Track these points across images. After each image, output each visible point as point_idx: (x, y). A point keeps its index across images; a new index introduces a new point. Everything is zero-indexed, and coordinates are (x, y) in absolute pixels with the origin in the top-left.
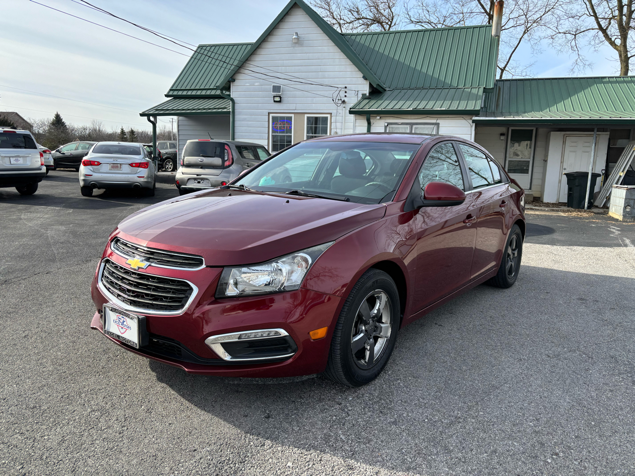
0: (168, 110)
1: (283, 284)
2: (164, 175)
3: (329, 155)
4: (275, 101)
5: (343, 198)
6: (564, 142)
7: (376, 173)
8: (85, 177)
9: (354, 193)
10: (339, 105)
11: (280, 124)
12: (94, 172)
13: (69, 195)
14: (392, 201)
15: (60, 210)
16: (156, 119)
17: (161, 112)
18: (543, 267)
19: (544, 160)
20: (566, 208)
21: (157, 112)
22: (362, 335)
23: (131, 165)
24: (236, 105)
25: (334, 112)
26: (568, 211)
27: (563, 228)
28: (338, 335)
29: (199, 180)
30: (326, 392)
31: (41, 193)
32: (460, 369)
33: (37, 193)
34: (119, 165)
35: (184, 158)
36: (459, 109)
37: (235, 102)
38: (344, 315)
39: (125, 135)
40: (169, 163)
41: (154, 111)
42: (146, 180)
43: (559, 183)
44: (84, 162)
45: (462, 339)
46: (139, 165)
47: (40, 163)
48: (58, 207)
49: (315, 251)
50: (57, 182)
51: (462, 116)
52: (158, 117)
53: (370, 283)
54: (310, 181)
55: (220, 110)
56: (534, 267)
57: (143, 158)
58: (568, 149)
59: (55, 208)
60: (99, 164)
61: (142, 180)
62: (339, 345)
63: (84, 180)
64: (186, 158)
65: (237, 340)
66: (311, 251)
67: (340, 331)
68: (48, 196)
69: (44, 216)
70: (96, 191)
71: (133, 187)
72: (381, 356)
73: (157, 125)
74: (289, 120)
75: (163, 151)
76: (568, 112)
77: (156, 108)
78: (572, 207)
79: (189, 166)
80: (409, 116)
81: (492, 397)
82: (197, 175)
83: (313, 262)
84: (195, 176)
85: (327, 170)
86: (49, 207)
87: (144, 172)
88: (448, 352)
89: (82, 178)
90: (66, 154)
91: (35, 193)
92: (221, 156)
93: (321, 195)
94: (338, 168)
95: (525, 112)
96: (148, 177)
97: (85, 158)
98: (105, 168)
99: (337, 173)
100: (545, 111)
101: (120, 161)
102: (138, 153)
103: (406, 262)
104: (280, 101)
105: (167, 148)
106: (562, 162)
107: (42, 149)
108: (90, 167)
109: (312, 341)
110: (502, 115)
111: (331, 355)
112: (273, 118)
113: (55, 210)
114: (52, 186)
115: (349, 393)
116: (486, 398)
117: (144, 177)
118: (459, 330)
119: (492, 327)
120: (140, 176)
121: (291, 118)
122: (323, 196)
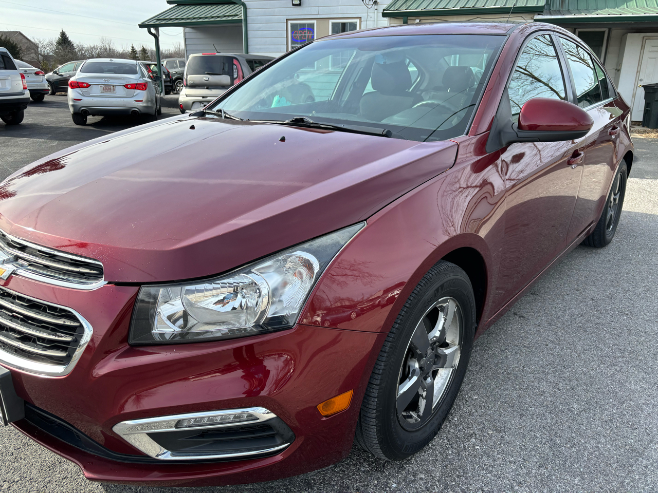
0: (171, 19)
1: (263, 312)
2: (172, 98)
3: (358, 60)
4: (293, 5)
5: (380, 131)
6: (643, 47)
7: (422, 88)
8: (74, 102)
9: (397, 120)
10: (369, 6)
11: (301, 33)
12: (83, 95)
13: (60, 123)
14: (467, 134)
15: (43, 142)
16: (157, 31)
17: (163, 22)
18: (641, 212)
19: (616, 70)
20: (640, 128)
21: (158, 23)
22: (415, 379)
23: (126, 86)
24: (248, 10)
25: (364, 16)
26: (645, 132)
27: (645, 154)
28: (373, 395)
29: (205, 104)
30: (353, 468)
31: (29, 122)
32: (569, 410)
33: (24, 122)
34: (112, 87)
35: (187, 77)
36: (518, 6)
37: (247, 7)
38: (384, 359)
39: (136, 53)
40: (180, 84)
41: (155, 21)
42: (145, 105)
43: (633, 97)
44: (71, 83)
45: (559, 344)
46: (135, 87)
47: (22, 87)
48: (42, 139)
49: (327, 247)
50: (52, 109)
51: (521, 15)
52: (160, 28)
53: (430, 292)
54: (330, 102)
55: (230, 18)
56: (629, 212)
57: (140, 78)
58: (647, 55)
59: (37, 140)
60: (88, 86)
61: (141, 104)
62: (374, 411)
63: (73, 106)
64: (189, 76)
65: (174, 429)
66: (319, 247)
67: (377, 387)
68: (36, 125)
69: (22, 151)
70: (90, 119)
71: (130, 113)
72: (443, 399)
73: (160, 38)
74: (311, 28)
75: (172, 71)
76: (650, 7)
77: (157, 18)
78: (648, 127)
79: (194, 86)
80: (455, 18)
81: (637, 477)
82: (203, 97)
83: (322, 268)
84: (201, 98)
85: (354, 83)
86: (32, 139)
87: (142, 95)
88: (543, 372)
89: (71, 103)
90: (64, 76)
91: (22, 122)
92: (230, 74)
93: (341, 126)
94: (370, 81)
95: (597, 9)
96: (147, 101)
97: (72, 79)
98: (96, 90)
99: (369, 88)
100: (622, 7)
101: (111, 82)
102: (135, 72)
103: (483, 233)
104: (299, 5)
105: (176, 67)
106: (638, 72)
107: (34, 70)
108: (78, 90)
109: (324, 419)
110: (569, 12)
111: (361, 424)
112: (292, 26)
113: (38, 142)
114: (45, 113)
115: (391, 471)
116: (627, 481)
117: (142, 101)
118: (550, 324)
119: (599, 318)
120: (138, 100)
121: (313, 25)
122: (346, 127)
